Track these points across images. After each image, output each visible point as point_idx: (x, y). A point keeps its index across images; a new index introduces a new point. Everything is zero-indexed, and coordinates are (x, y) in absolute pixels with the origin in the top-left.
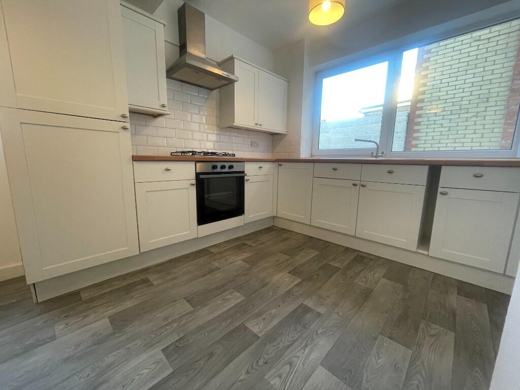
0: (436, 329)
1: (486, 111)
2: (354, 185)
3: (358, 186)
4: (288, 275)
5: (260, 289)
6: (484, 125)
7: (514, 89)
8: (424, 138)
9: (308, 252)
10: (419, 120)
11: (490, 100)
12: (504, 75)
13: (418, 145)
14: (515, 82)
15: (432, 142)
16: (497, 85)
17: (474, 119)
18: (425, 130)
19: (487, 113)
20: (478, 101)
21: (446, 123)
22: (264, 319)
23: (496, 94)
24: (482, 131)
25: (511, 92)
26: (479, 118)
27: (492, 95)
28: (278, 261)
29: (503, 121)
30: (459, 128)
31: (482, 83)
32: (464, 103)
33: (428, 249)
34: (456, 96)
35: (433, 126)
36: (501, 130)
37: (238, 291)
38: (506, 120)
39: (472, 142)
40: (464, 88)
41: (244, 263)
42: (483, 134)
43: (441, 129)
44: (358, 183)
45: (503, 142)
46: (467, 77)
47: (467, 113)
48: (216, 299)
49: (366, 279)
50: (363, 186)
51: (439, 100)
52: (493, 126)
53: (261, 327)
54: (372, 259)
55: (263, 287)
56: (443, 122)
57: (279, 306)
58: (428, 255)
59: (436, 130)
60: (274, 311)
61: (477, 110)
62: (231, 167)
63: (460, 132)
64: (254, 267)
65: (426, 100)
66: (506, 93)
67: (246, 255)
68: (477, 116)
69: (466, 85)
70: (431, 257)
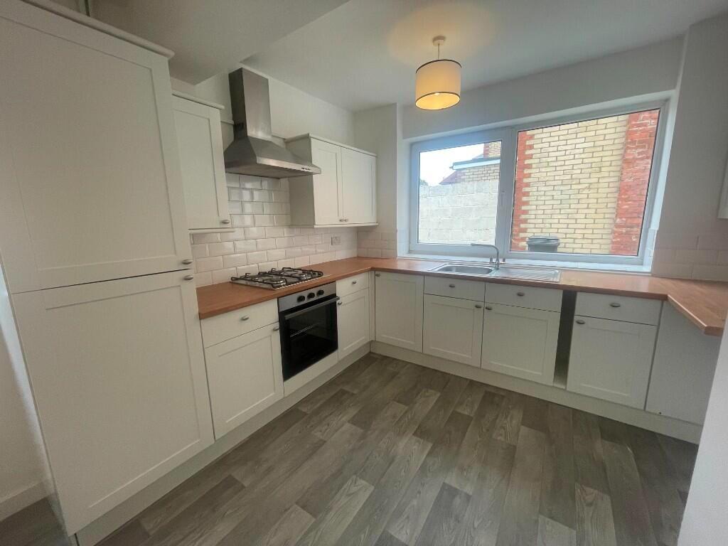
0: (591, 493)
1: (598, 182)
2: (477, 307)
3: (482, 308)
4: (415, 438)
5: (389, 467)
6: (597, 199)
7: (626, 159)
8: (533, 212)
9: (427, 394)
10: (527, 189)
11: (603, 169)
12: (616, 141)
13: (527, 219)
14: (629, 151)
15: (543, 217)
16: (610, 153)
17: (586, 191)
18: (535, 203)
19: (600, 185)
20: (590, 170)
21: (557, 195)
22: (408, 517)
23: (608, 164)
24: (596, 206)
25: (623, 163)
26: (592, 191)
27: (604, 164)
28: (394, 417)
29: (616, 195)
30: (571, 201)
31: (593, 150)
32: (575, 172)
33: (565, 383)
34: (567, 163)
35: (543, 198)
36: (614, 205)
37: (362, 478)
38: (620, 195)
39: (586, 218)
40: (574, 154)
41: (354, 427)
42: (596, 209)
43: (552, 202)
44: (481, 304)
45: (618, 220)
46: (578, 141)
47: (580, 183)
48: (338, 495)
49: (504, 429)
50: (489, 309)
51: (548, 166)
52: (607, 200)
53: (408, 531)
54: (503, 397)
55: (390, 464)
56: (554, 193)
57: (419, 492)
58: (565, 390)
59: (547, 202)
60: (415, 502)
61: (589, 181)
62: (320, 293)
63: (572, 206)
64: (369, 432)
65: (534, 166)
66: (619, 163)
67: (352, 412)
68: (589, 188)
69: (577, 151)
70: (571, 392)
